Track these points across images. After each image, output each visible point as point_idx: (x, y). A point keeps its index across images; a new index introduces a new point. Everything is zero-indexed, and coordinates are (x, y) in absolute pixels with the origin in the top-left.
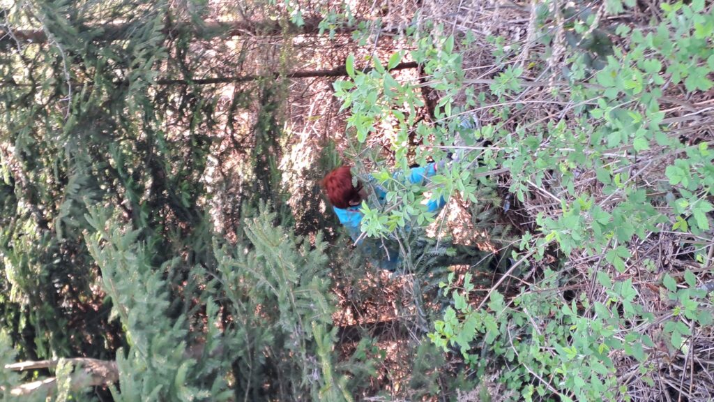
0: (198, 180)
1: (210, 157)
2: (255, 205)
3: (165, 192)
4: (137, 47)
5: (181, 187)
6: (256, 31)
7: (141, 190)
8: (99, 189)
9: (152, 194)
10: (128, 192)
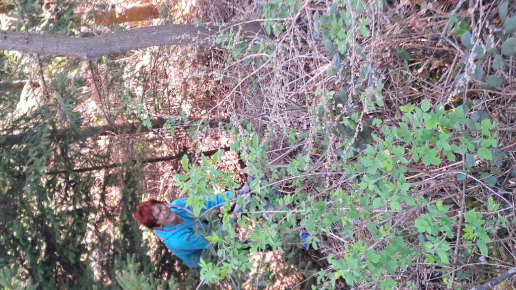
0: (80, 242)
1: (89, 225)
2: (124, 259)
3: (55, 253)
4: (31, 150)
5: (67, 249)
6: (118, 131)
7: (37, 253)
8: (6, 254)
9: (46, 255)
10: (28, 256)
